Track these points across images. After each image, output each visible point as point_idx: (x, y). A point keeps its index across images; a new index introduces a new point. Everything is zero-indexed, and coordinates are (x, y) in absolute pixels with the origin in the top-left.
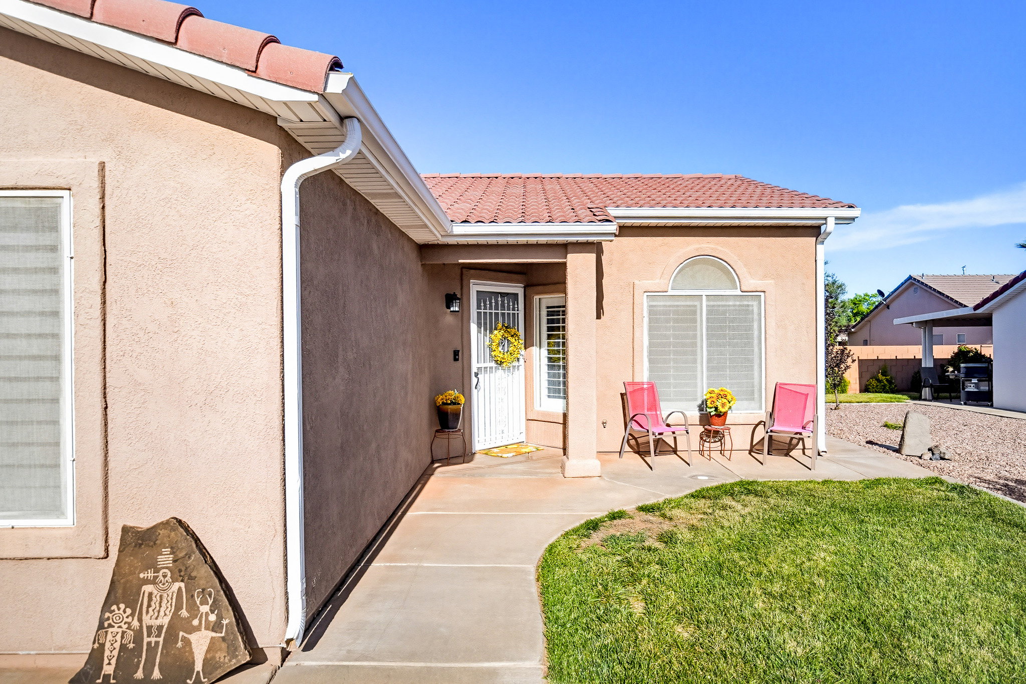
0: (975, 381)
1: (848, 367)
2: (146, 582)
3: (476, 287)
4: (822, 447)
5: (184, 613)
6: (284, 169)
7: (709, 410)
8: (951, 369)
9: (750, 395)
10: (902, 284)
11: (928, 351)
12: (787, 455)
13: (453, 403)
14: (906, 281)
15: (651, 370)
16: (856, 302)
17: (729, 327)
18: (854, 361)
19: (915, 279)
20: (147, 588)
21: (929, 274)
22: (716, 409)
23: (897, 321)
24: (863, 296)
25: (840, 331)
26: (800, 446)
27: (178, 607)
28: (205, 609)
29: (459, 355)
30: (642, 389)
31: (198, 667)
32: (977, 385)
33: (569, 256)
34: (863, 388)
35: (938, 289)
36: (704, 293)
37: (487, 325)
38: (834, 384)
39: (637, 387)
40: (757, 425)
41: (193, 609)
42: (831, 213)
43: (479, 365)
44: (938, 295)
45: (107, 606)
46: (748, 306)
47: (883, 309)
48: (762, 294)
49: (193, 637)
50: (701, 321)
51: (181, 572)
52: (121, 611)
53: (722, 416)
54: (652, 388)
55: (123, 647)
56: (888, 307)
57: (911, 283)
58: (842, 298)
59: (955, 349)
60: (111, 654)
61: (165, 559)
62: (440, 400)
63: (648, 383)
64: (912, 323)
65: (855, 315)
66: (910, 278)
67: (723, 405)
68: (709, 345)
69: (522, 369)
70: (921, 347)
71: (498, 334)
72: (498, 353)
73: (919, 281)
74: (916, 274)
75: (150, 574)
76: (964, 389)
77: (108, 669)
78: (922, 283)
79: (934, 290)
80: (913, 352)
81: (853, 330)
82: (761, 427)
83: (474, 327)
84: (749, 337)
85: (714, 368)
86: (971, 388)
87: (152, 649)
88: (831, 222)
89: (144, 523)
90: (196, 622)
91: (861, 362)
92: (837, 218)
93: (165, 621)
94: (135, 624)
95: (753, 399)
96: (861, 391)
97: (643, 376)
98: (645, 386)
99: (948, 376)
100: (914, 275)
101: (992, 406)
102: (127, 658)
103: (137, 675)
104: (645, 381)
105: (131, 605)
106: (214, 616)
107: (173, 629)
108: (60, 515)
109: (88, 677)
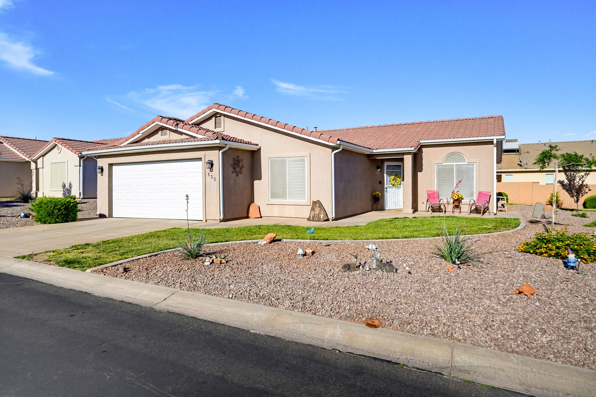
2: (315, 208)
3: (386, 164)
4: (495, 212)
5: (320, 212)
6: (332, 152)
12: (483, 214)
13: (377, 195)
15: (438, 187)
17: (464, 174)
20: (316, 209)
28: (322, 212)
29: (381, 182)
30: (435, 193)
31: (322, 219)
33: (404, 156)
36: (455, 164)
37: (390, 174)
39: (433, 192)
40: (472, 205)
42: (495, 138)
43: (387, 186)
45: (311, 211)
46: (470, 167)
48: (475, 163)
49: (321, 215)
50: (454, 172)
51: (319, 207)
54: (438, 192)
55: (313, 216)
60: (311, 217)
61: (318, 205)
62: (374, 194)
68: (456, 180)
69: (402, 187)
71: (393, 177)
72: (393, 182)
75: (316, 207)
77: (311, 218)
83: (385, 175)
84: (470, 177)
87: (316, 217)
89: (315, 201)
93: (318, 213)
94: (314, 213)
95: (472, 197)
97: (435, 189)
102: (313, 217)
103: (315, 219)
104: (436, 190)
105: (314, 211)
106: (323, 213)
107: (319, 214)
108: (305, 199)
109: (309, 219)
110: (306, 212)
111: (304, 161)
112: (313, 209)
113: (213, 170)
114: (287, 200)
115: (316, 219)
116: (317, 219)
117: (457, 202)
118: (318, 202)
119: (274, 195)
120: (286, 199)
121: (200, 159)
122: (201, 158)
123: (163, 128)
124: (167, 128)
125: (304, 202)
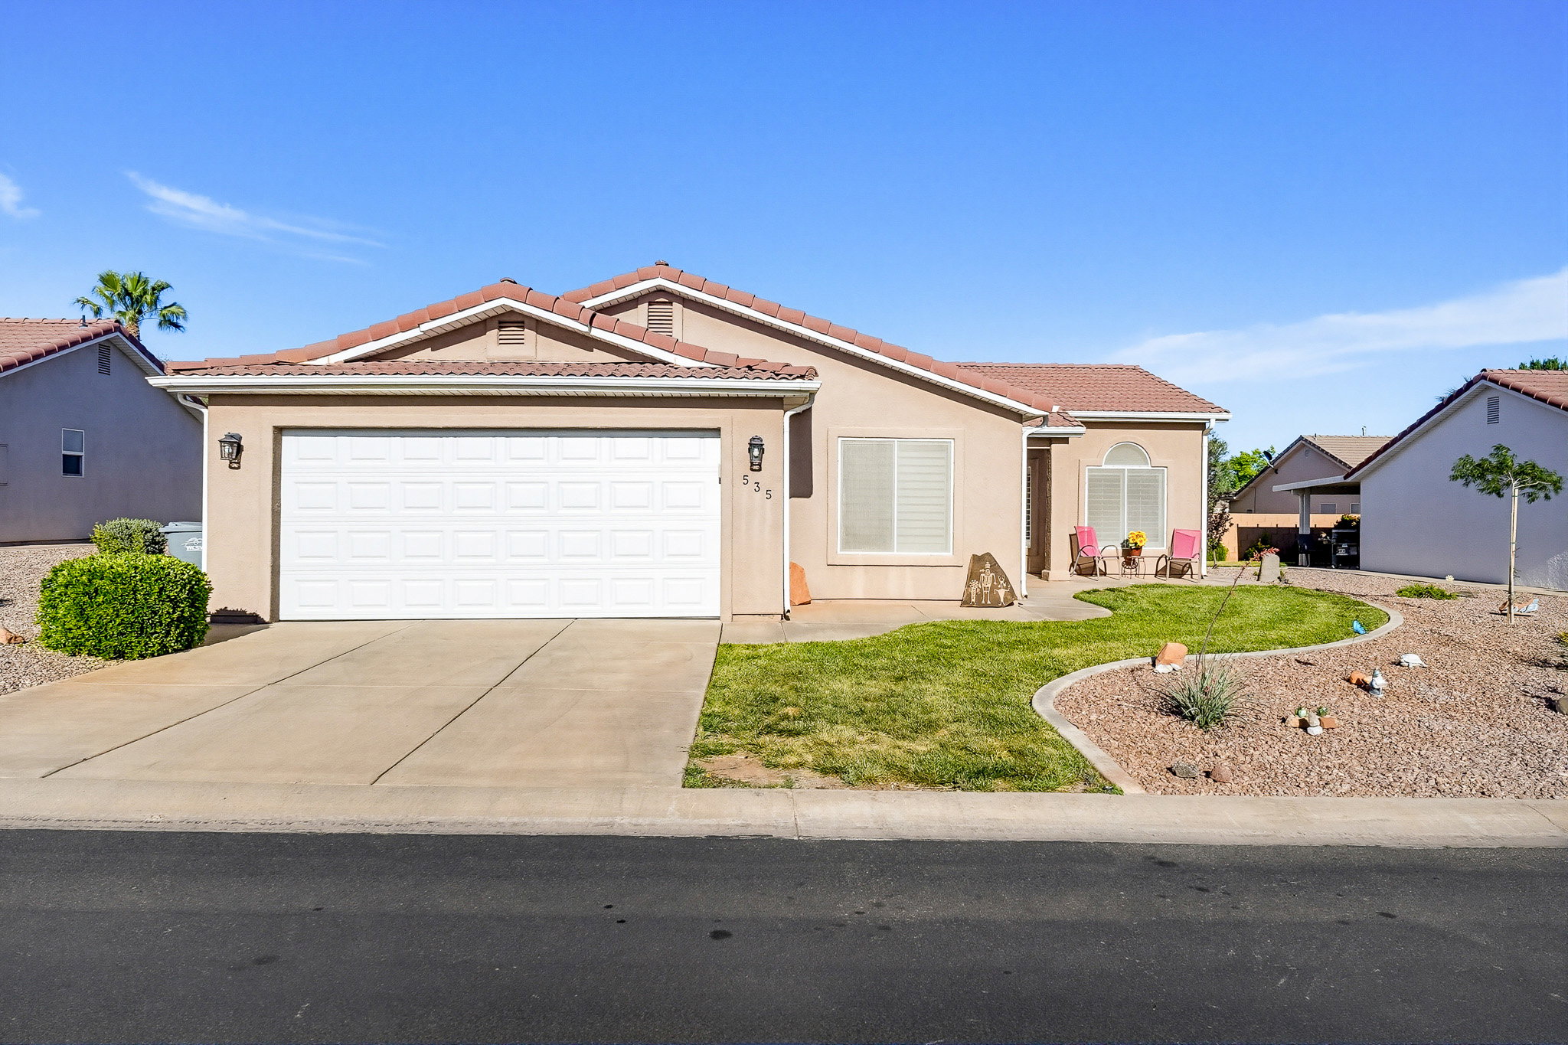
0: (1345, 546)
1: (1225, 531)
2: (981, 573)
4: (1204, 572)
5: (995, 583)
6: (1023, 431)
7: (1130, 545)
8: (1324, 535)
9: (1156, 538)
10: (1292, 445)
11: (1305, 520)
12: (1180, 578)
14: (1296, 442)
15: (1089, 519)
16: (1240, 463)
17: (1142, 491)
18: (1231, 525)
19: (1306, 440)
20: (983, 575)
21: (1321, 435)
22: (1136, 544)
23: (1275, 488)
24: (1251, 454)
25: (1220, 498)
26: (1189, 572)
27: (993, 581)
28: (1002, 582)
30: (1082, 532)
31: (1002, 600)
32: (1347, 550)
33: (1052, 445)
34: (1243, 556)
35: (1331, 452)
36: (1127, 467)
38: (1213, 546)
40: (1160, 558)
41: (998, 582)
42: (1213, 416)
44: (1331, 459)
45: (968, 580)
46: (1156, 476)
47: (1270, 473)
48: (1165, 468)
49: (999, 591)
50: (1124, 486)
51: (992, 570)
52: (974, 583)
53: (1139, 549)
54: (1090, 532)
55: (976, 593)
56: (1276, 471)
57: (1303, 445)
58: (1223, 459)
59: (1338, 517)
60: (973, 596)
61: (988, 566)
63: (1088, 528)
64: (1290, 490)
65: (1241, 479)
66: (1301, 438)
67: (1141, 541)
68: (1129, 503)
70: (1299, 515)
73: (1310, 443)
74: (1307, 434)
75: (983, 570)
76: (1335, 553)
78: (1314, 445)
79: (1327, 453)
80: (1290, 520)
81: (1235, 498)
82: (1163, 559)
84: (1156, 498)
85: (1133, 518)
86: (1342, 553)
87: (986, 595)
88: (1213, 421)
89: (979, 554)
90: (999, 586)
91: (1240, 530)
92: (1217, 420)
93: (989, 586)
94: (980, 587)
95: (1157, 541)
96: (1240, 559)
97: (1085, 523)
98: (1086, 530)
99: (1322, 541)
100: (1305, 435)
101: (1359, 569)
102: (979, 597)
103: (983, 602)
104: (1086, 525)
105: (978, 580)
106: (1005, 585)
107: (993, 587)
108: (946, 549)
109: (966, 602)
110: (955, 584)
111: (945, 449)
112: (973, 575)
113: (762, 466)
114: (895, 553)
115: (986, 602)
116: (989, 602)
117: (1130, 553)
118: (988, 557)
119: (852, 539)
120: (891, 549)
121: (716, 432)
122: (718, 430)
123: (506, 320)
124: (523, 322)
125: (946, 556)
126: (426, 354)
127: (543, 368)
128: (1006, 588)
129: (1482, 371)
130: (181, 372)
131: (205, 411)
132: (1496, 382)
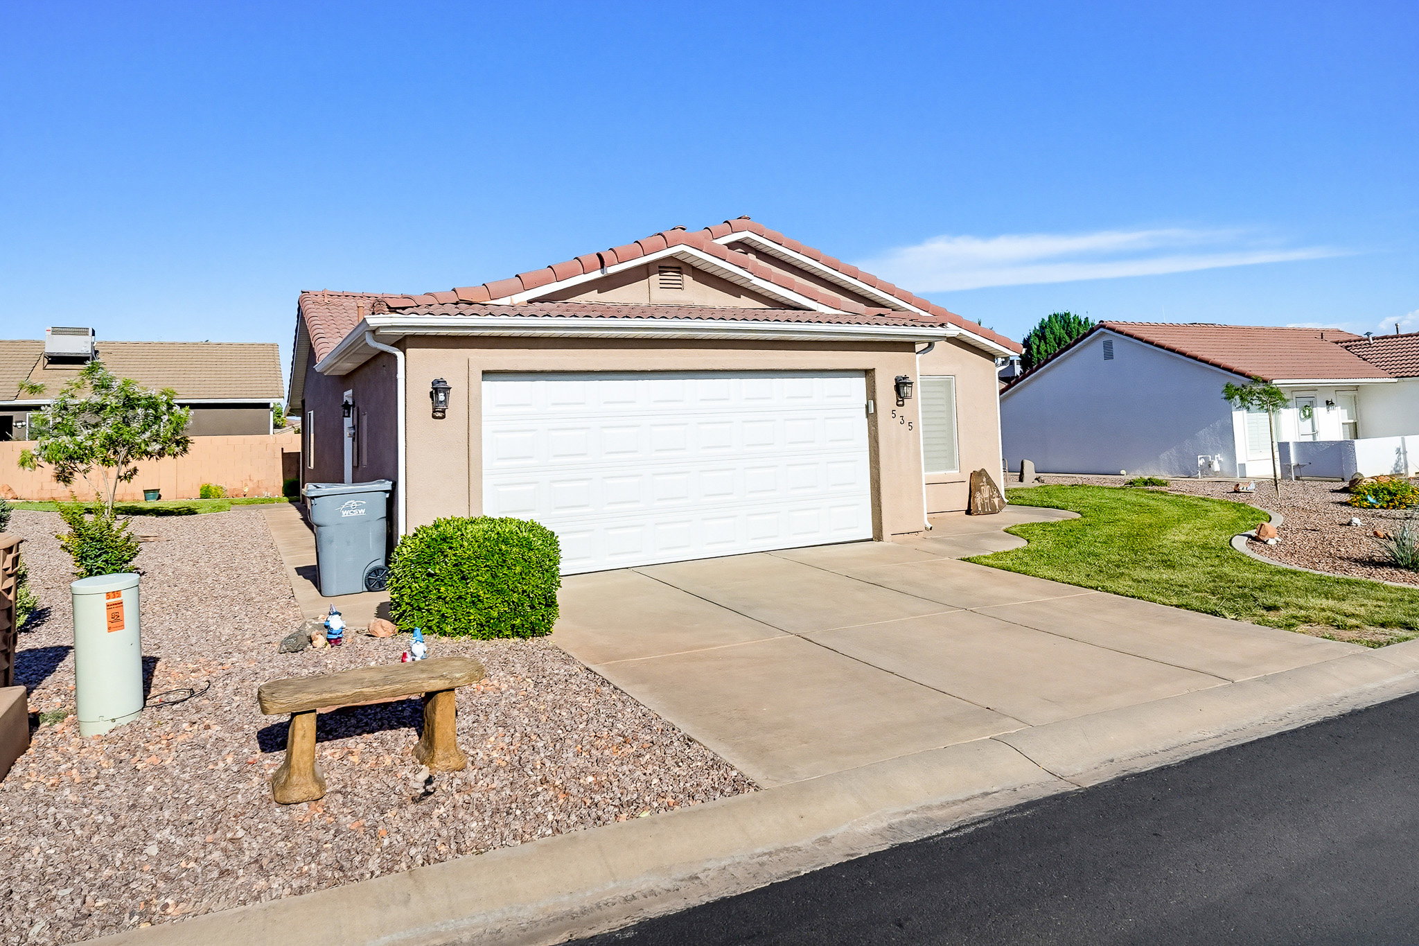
106: (997, 495)
107: (990, 498)
109: (972, 512)
110: (961, 497)
111: (948, 384)
112: (973, 489)
113: (905, 402)
116: (990, 510)
118: (982, 472)
123: (676, 266)
124: (679, 268)
125: (954, 474)
126: (593, 296)
127: (688, 312)
128: (998, 497)
129: (1100, 322)
130: (398, 311)
131: (400, 355)
132: (1113, 330)
